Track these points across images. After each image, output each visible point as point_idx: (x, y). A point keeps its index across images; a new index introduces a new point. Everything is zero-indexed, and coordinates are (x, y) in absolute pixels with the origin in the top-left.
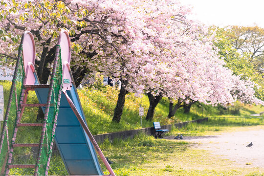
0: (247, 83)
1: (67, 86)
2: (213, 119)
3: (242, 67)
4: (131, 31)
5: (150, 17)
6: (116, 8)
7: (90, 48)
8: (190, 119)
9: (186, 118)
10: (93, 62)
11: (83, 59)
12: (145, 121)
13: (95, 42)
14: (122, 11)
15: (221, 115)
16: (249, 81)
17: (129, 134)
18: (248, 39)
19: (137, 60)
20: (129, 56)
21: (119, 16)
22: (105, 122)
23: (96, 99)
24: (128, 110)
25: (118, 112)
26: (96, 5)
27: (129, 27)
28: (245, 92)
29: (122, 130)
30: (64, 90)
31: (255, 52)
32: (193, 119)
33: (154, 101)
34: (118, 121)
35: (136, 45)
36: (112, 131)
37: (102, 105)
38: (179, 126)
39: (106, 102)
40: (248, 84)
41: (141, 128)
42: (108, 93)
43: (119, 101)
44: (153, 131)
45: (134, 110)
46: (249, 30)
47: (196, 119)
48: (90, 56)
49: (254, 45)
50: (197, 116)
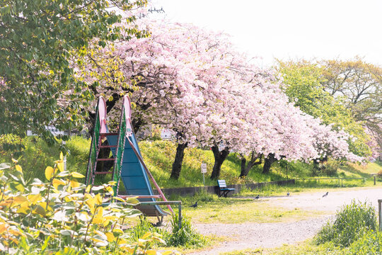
0: (339, 135)
1: (129, 134)
2: (301, 180)
3: (334, 115)
4: (183, 85)
5: (202, 69)
6: (168, 64)
7: (145, 101)
8: (269, 180)
9: (263, 179)
10: (148, 114)
11: (138, 111)
12: (210, 180)
13: (149, 95)
14: (173, 66)
15: (313, 176)
16: (342, 132)
17: (189, 191)
18: (350, 78)
19: (189, 111)
20: (181, 108)
21: (171, 71)
22: (162, 178)
23: (152, 155)
24: (190, 167)
25: (177, 168)
26: (149, 62)
27: (180, 81)
28: (336, 145)
29: (181, 186)
30: (127, 136)
31: (359, 95)
32: (272, 180)
33: (221, 157)
34: (177, 178)
35: (187, 97)
36: (169, 186)
37: (159, 162)
38: (253, 187)
39: (164, 158)
40: (341, 136)
41: (203, 186)
42: (166, 149)
43: (177, 156)
44: (217, 190)
45: (197, 168)
46: (349, 67)
47: (277, 181)
48: (144, 107)
49: (358, 85)
50: (279, 177)
